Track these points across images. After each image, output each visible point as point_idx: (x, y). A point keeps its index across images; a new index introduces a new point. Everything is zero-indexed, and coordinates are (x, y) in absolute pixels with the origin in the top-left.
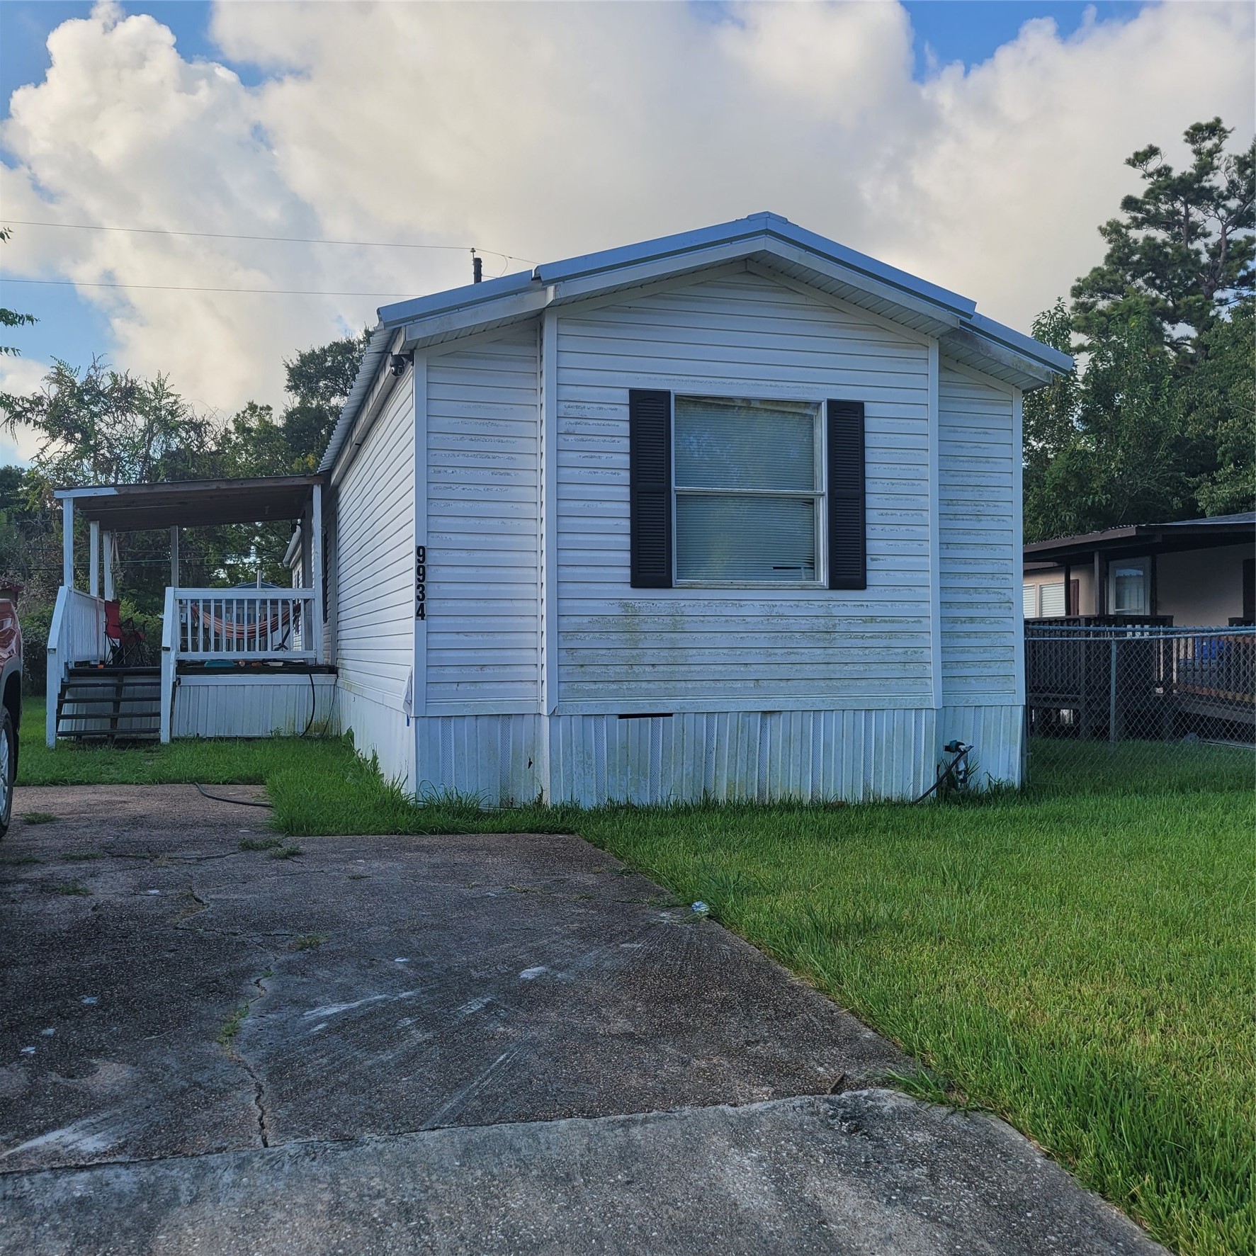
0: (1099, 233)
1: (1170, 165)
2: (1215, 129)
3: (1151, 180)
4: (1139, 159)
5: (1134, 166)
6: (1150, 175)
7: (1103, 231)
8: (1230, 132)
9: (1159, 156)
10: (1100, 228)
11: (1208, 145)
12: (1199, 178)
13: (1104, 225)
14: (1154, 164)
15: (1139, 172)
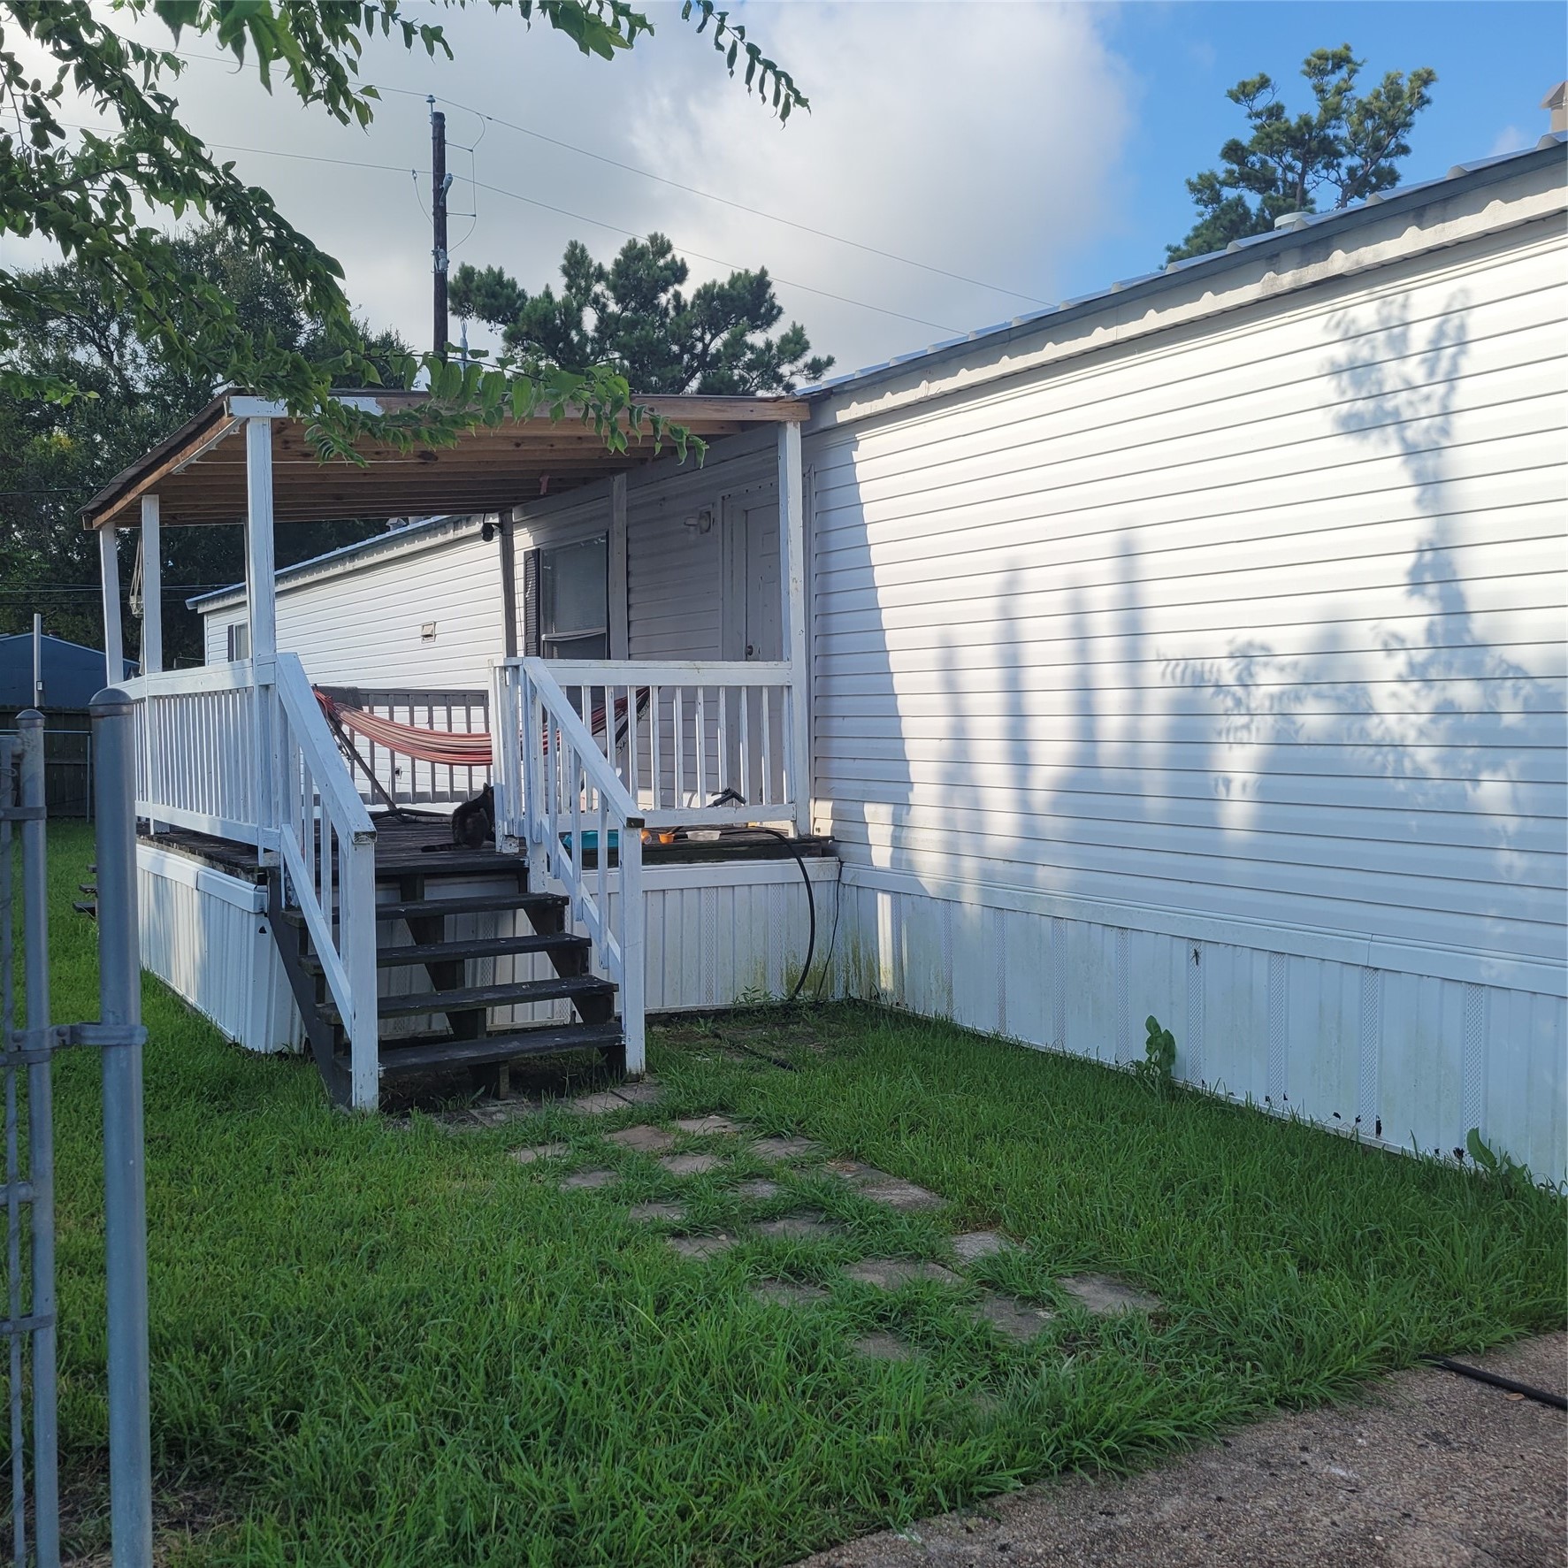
0: (1187, 188)
1: (1283, 102)
2: (1341, 61)
3: (1258, 122)
4: (1244, 93)
5: (1237, 100)
6: (1258, 115)
7: (1193, 188)
8: (1360, 65)
9: (1270, 90)
10: (1190, 183)
11: (1334, 80)
12: (1323, 125)
13: (1195, 179)
14: (1263, 101)
15: (1243, 109)
